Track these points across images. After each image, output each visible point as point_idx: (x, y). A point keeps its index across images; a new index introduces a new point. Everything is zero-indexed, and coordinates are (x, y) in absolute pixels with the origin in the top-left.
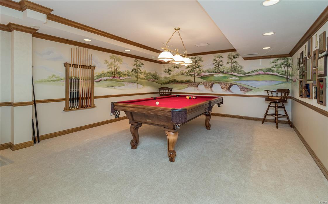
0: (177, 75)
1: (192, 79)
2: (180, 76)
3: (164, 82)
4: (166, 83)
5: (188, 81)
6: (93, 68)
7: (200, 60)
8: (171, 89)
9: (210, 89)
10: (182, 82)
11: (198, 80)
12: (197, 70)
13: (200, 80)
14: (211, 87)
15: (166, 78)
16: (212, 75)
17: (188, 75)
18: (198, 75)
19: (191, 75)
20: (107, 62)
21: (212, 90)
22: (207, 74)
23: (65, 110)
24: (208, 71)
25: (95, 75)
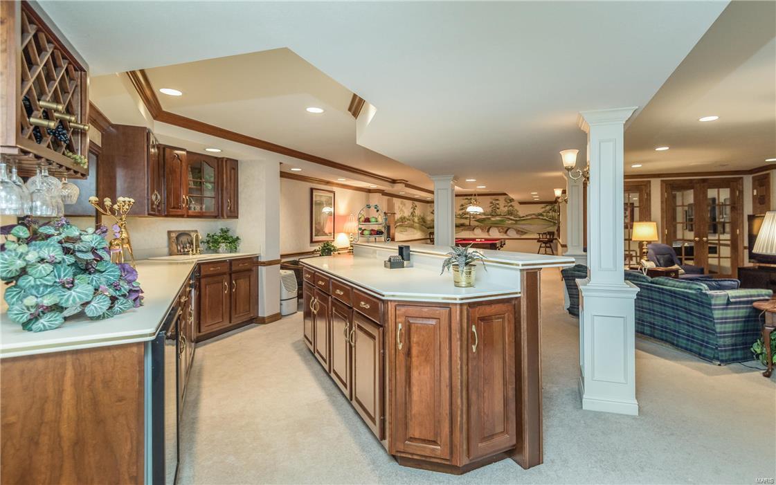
1: (466, 222)
5: (462, 225)
9: (487, 233)
11: (473, 223)
13: (477, 223)
17: (462, 218)
18: (474, 218)
19: (466, 218)
22: (484, 217)
24: (484, 214)
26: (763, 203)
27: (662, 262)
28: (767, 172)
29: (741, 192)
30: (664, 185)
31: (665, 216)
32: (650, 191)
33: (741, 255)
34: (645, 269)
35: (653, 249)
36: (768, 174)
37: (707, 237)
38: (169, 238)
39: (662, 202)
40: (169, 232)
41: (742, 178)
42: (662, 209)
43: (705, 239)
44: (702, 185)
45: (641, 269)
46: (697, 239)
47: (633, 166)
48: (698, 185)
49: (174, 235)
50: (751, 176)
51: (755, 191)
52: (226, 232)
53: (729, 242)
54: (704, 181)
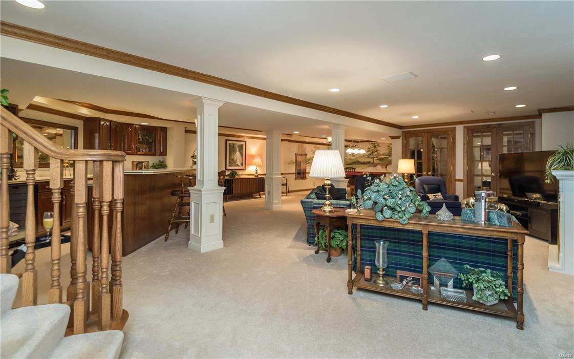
0: (360, 157)
1: (371, 160)
2: (362, 158)
3: (349, 163)
4: (351, 164)
5: (369, 163)
6: (306, 155)
7: (378, 146)
8: (355, 169)
9: (385, 169)
10: (364, 163)
11: (376, 161)
12: (376, 153)
13: (378, 161)
14: (386, 167)
15: (350, 159)
16: (387, 158)
17: (368, 157)
18: (376, 157)
19: (371, 158)
20: (312, 150)
21: (386, 170)
22: (383, 157)
23: (296, 179)
24: (383, 155)
25: (307, 159)
29: (533, 134)
31: (467, 155)
32: (455, 135)
38: (133, 164)
40: (133, 162)
42: (464, 150)
44: (498, 129)
46: (493, 174)
47: (413, 117)
48: (495, 129)
49: (135, 163)
52: (162, 162)
54: (500, 125)
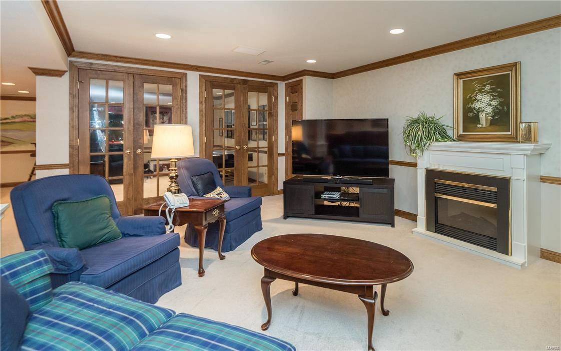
26: (296, 110)
27: (200, 186)
28: (300, 78)
29: (276, 98)
30: (204, 80)
31: (204, 120)
32: (186, 86)
33: (276, 163)
34: (170, 212)
35: (187, 169)
36: (301, 80)
37: (247, 145)
39: (201, 103)
41: (277, 83)
42: (201, 111)
43: (245, 147)
44: (243, 86)
45: (163, 213)
46: (238, 147)
48: (239, 85)
50: (284, 83)
51: (288, 98)
53: (266, 150)
54: (245, 82)
